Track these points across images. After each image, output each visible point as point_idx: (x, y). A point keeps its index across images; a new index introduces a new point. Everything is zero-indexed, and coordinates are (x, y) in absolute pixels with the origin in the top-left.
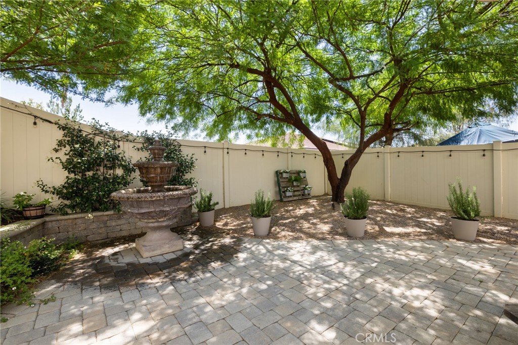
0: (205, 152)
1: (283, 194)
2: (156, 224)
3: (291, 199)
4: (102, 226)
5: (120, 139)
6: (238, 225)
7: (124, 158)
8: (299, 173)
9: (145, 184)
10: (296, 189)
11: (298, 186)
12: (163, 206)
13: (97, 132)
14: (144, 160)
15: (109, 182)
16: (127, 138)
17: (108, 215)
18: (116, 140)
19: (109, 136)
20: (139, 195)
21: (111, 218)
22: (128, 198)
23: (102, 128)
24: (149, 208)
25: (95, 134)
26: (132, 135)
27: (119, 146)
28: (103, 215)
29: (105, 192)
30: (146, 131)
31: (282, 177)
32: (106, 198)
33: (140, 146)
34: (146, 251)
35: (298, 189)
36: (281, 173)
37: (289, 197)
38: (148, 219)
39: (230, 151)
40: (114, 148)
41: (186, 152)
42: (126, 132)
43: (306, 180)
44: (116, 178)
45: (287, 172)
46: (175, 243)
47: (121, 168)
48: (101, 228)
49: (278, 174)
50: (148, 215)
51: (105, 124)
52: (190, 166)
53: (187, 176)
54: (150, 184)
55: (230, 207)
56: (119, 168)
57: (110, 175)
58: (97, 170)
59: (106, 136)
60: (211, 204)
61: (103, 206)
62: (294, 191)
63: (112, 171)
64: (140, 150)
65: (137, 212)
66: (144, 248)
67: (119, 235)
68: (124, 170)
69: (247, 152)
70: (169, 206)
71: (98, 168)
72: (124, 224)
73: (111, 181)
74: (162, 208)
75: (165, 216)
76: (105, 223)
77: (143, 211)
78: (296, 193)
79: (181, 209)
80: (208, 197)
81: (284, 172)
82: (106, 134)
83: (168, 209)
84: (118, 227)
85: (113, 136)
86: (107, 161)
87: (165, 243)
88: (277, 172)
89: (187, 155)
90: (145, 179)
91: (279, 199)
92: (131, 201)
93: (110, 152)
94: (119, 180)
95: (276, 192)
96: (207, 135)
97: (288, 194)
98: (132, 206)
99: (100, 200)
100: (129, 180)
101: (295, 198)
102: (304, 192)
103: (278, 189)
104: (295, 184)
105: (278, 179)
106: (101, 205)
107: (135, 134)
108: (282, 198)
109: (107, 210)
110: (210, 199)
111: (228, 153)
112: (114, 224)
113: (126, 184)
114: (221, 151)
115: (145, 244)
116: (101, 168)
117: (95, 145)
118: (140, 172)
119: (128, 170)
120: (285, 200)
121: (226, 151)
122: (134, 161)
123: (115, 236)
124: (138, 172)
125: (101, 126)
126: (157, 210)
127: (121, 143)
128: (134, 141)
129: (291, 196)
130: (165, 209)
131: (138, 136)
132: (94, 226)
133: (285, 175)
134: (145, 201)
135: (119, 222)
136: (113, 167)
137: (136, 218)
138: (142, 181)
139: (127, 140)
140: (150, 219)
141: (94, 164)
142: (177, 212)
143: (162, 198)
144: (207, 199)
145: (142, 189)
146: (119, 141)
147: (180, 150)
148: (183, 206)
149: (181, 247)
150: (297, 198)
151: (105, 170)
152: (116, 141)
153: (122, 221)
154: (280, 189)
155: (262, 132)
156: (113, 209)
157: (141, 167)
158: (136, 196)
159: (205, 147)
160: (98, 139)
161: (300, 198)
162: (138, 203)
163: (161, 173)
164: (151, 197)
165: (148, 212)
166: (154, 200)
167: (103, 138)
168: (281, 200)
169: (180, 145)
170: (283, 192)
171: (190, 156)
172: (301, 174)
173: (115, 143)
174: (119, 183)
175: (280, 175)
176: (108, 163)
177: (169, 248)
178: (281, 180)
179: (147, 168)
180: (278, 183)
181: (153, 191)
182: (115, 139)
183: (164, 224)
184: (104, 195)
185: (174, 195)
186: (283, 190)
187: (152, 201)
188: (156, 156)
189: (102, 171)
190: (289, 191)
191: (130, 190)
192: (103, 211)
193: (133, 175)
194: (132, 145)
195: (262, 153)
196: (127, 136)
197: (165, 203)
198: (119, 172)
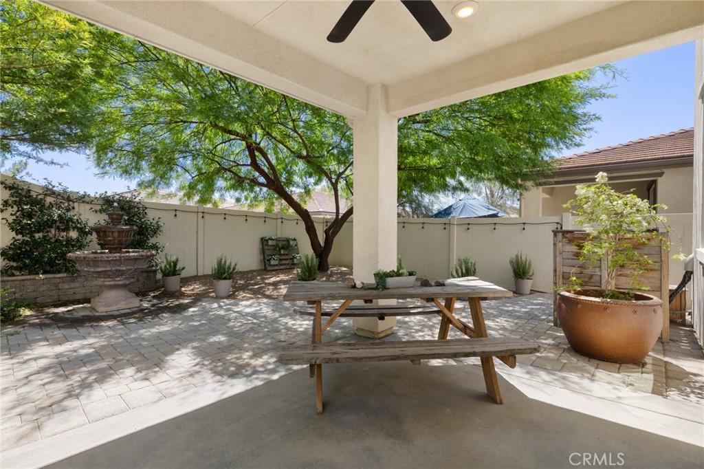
0: (176, 215)
1: (268, 262)
2: (112, 283)
3: (276, 268)
4: (54, 288)
5: (75, 201)
6: (204, 290)
7: (80, 221)
8: (288, 240)
9: (103, 246)
10: (283, 257)
11: (287, 255)
12: (120, 266)
13: (48, 192)
14: (102, 222)
15: (62, 245)
16: (83, 199)
17: (60, 278)
18: (70, 201)
19: (62, 197)
20: (95, 255)
21: (63, 280)
22: (85, 258)
23: (55, 189)
24: (105, 267)
25: (46, 195)
26: (89, 196)
27: (73, 208)
28: (55, 278)
29: (58, 254)
30: (106, 192)
31: (267, 245)
32: (59, 260)
33: (98, 208)
34: (102, 306)
35: (287, 257)
36: (267, 240)
37: (274, 265)
38: (104, 277)
39: (206, 215)
40: (68, 210)
41: (151, 216)
42: (82, 193)
43: (298, 249)
44: (69, 240)
45: (272, 239)
46: (132, 300)
47: (76, 230)
48: (52, 290)
49: (264, 241)
50: (105, 274)
51: (57, 185)
52: (156, 230)
53: (152, 241)
54: (107, 246)
55: (204, 275)
56: (74, 230)
57: (63, 237)
58: (47, 232)
59: (59, 197)
60: (177, 269)
61: (55, 268)
62: (280, 260)
63: (65, 233)
64: (99, 213)
65: (93, 270)
66: (99, 304)
67: (72, 298)
68: (79, 233)
69: (226, 216)
70: (126, 266)
71: (48, 229)
72: (78, 287)
73: (64, 243)
74: (118, 268)
75: (122, 275)
76: (56, 285)
77: (99, 270)
78: (283, 262)
79: (138, 270)
80: (173, 262)
81: (269, 239)
82: (59, 195)
83: (124, 269)
84: (71, 290)
85: (68, 198)
86: (60, 223)
87: (121, 300)
88: (262, 239)
89: (153, 219)
90: (102, 242)
91: (263, 268)
92: (88, 261)
93: (64, 214)
94: (74, 243)
95: (261, 261)
96: (184, 195)
97: (273, 262)
98: (88, 265)
99: (51, 263)
100: (85, 243)
101: (281, 267)
102: (293, 261)
103: (262, 257)
104: (282, 252)
105: (263, 246)
106: (52, 267)
107: (92, 195)
108: (266, 268)
109: (59, 273)
110: (175, 263)
111: (203, 217)
112: (66, 287)
113: (80, 247)
114: (195, 215)
115: (101, 300)
116: (53, 231)
117: (47, 205)
118: (97, 235)
119: (82, 232)
120: (269, 268)
121: (201, 215)
122: (91, 224)
123: (67, 299)
124: (94, 236)
125: (54, 187)
126: (113, 269)
127: (76, 205)
128: (91, 202)
129: (277, 265)
130: (121, 269)
131: (96, 198)
132: (44, 288)
133: (270, 242)
134: (101, 261)
135: (73, 285)
136: (67, 229)
137: (93, 277)
138: (99, 244)
139: (84, 202)
140: (106, 278)
141: (44, 226)
142: (134, 272)
143: (118, 258)
144: (172, 264)
145: (99, 251)
146: (74, 202)
147: (146, 213)
148: (140, 267)
149: (138, 305)
150: (284, 267)
151: (57, 232)
152: (71, 203)
153: (76, 285)
154: (264, 258)
155: (252, 195)
156: (65, 272)
157: (99, 230)
158: (93, 256)
159: (176, 210)
160: (49, 200)
161: (288, 267)
162: (95, 262)
163: (119, 236)
164: (107, 257)
165: (105, 271)
166: (111, 260)
167: (55, 199)
168: (265, 269)
169: (146, 208)
170: (268, 260)
171: (156, 219)
172: (291, 243)
173: (69, 205)
174: (73, 246)
175: (265, 243)
176: (61, 225)
177: (125, 304)
178: (266, 248)
179: (105, 232)
180: (263, 251)
181: (111, 253)
182: (69, 199)
183: (121, 283)
184: (56, 257)
185: (130, 257)
186: (267, 258)
187: (109, 261)
188: (115, 220)
189: (53, 232)
190: (274, 259)
191: (86, 252)
192: (55, 273)
193: (89, 238)
194: (88, 206)
195: (245, 218)
196: (84, 196)
197: (121, 263)
198: (74, 234)
